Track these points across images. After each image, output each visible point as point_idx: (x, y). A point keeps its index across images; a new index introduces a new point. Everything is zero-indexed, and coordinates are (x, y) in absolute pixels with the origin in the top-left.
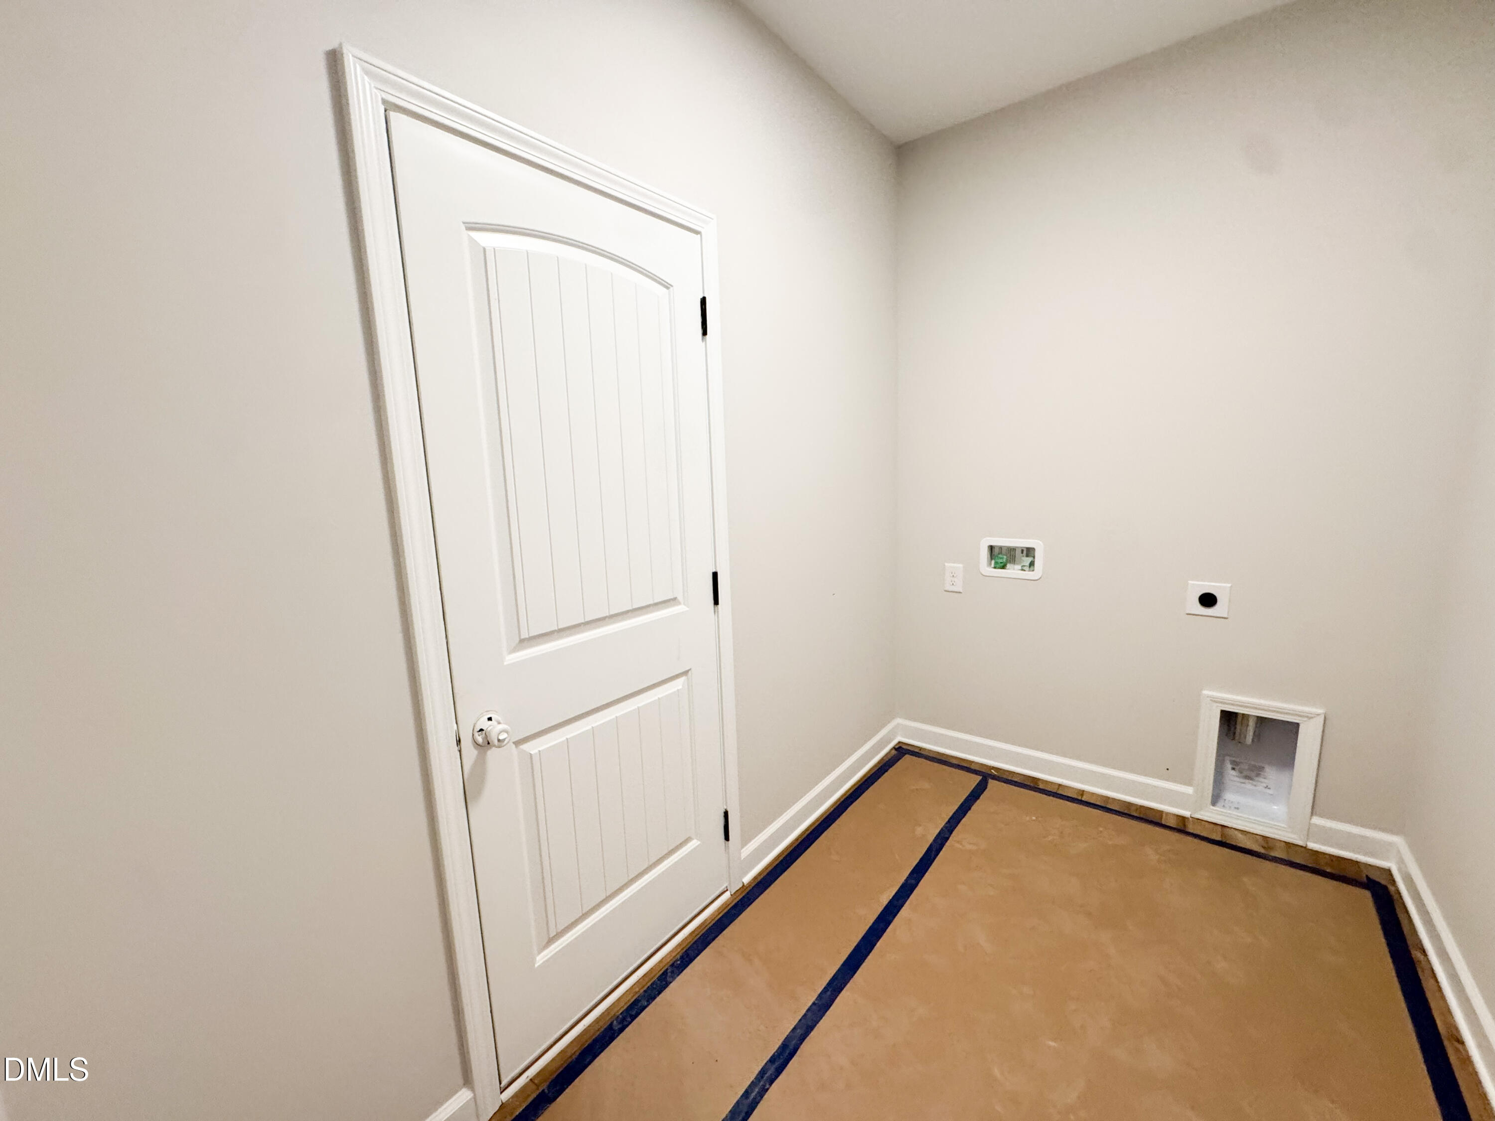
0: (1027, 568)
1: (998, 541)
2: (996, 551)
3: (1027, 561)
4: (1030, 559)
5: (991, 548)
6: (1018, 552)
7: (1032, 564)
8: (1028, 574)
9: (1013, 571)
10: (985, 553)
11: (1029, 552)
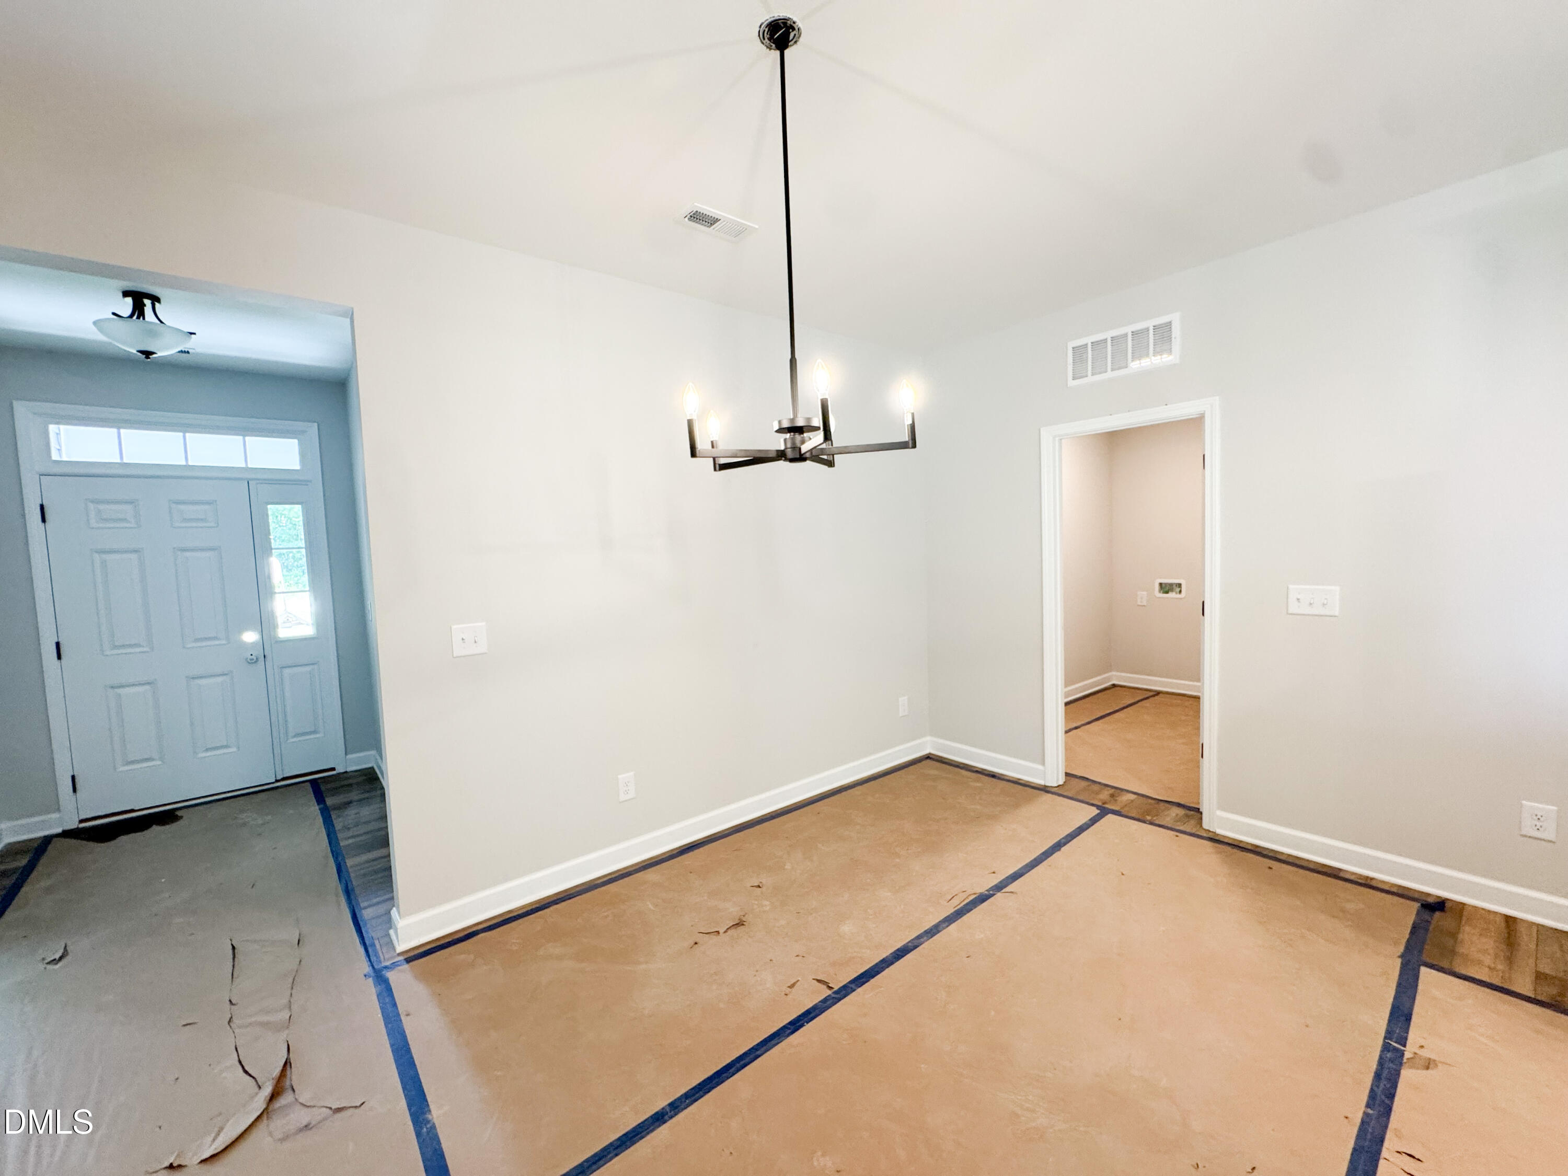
0: (1178, 593)
1: (1164, 581)
2: (1163, 585)
3: (1178, 590)
4: (1179, 589)
5: (1161, 584)
6: (1174, 586)
7: (1180, 592)
8: (1178, 596)
9: (1172, 595)
10: (1157, 587)
11: (1180, 585)
